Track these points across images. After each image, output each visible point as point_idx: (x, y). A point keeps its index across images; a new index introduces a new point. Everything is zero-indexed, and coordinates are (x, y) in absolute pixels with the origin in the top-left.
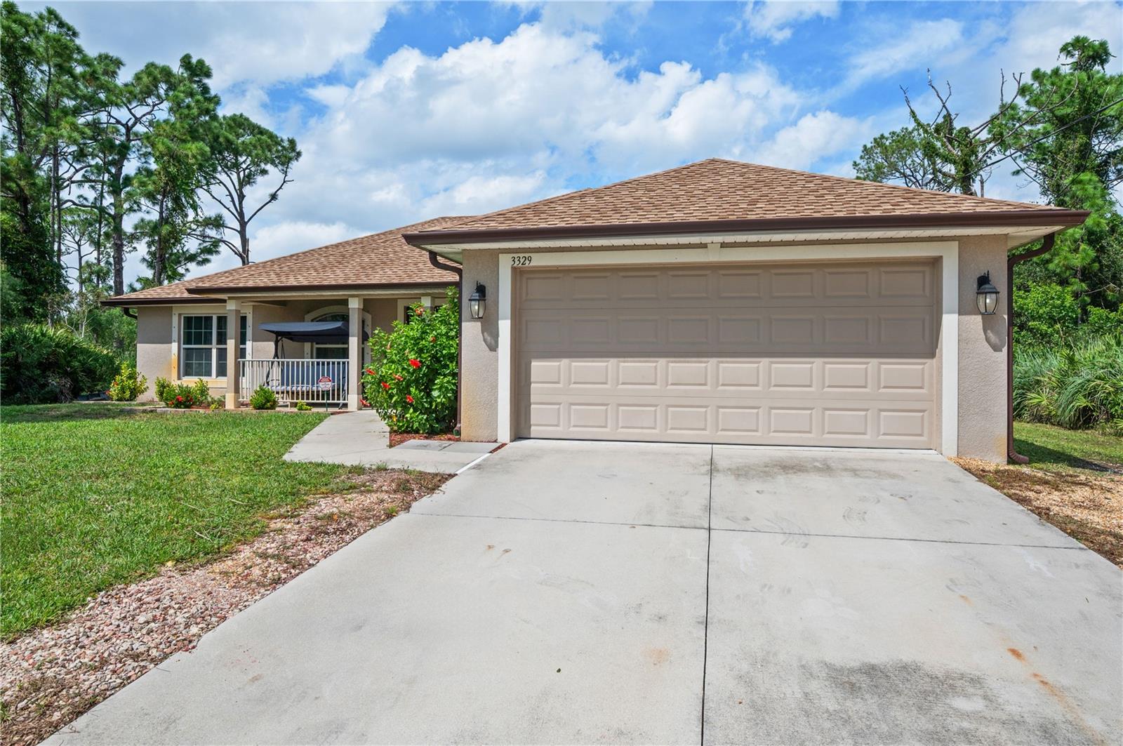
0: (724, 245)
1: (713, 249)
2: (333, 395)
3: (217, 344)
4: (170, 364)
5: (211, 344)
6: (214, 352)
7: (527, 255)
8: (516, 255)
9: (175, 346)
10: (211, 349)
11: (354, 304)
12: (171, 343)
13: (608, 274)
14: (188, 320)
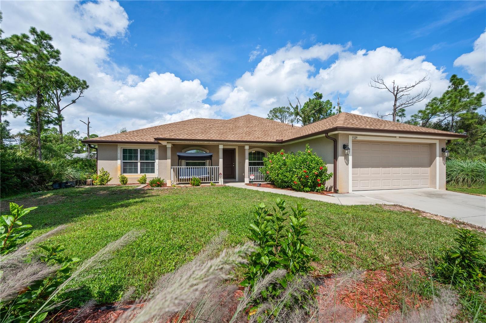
0: (400, 137)
1: (397, 138)
2: (209, 179)
3: (141, 160)
4: (117, 169)
5: (137, 160)
6: (139, 164)
7: (356, 136)
8: (353, 136)
9: (119, 162)
10: (137, 162)
11: (221, 147)
12: (117, 160)
13: (369, 143)
14: (125, 151)
